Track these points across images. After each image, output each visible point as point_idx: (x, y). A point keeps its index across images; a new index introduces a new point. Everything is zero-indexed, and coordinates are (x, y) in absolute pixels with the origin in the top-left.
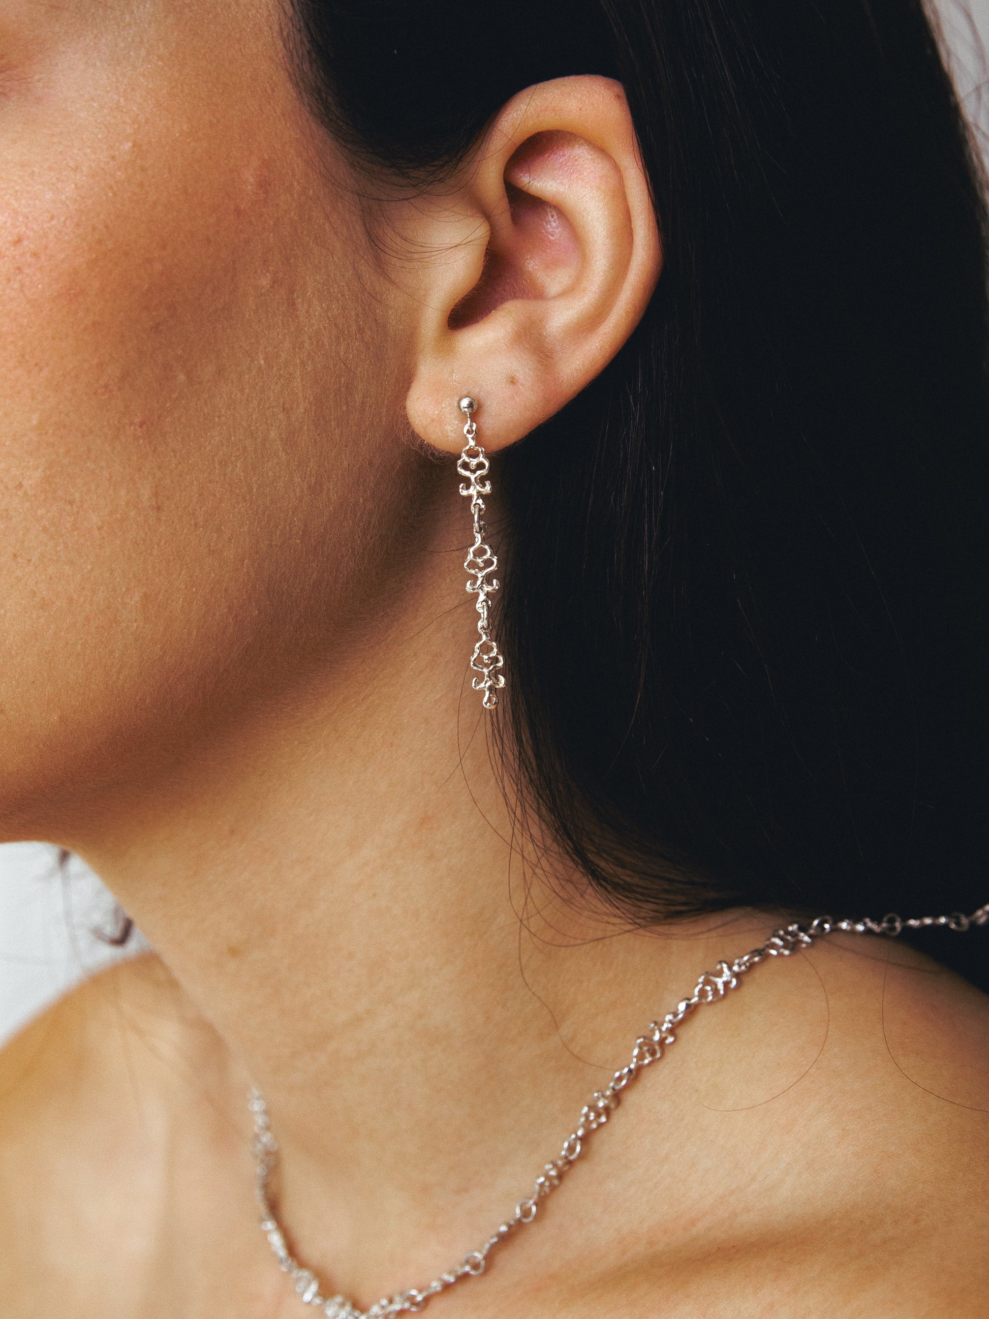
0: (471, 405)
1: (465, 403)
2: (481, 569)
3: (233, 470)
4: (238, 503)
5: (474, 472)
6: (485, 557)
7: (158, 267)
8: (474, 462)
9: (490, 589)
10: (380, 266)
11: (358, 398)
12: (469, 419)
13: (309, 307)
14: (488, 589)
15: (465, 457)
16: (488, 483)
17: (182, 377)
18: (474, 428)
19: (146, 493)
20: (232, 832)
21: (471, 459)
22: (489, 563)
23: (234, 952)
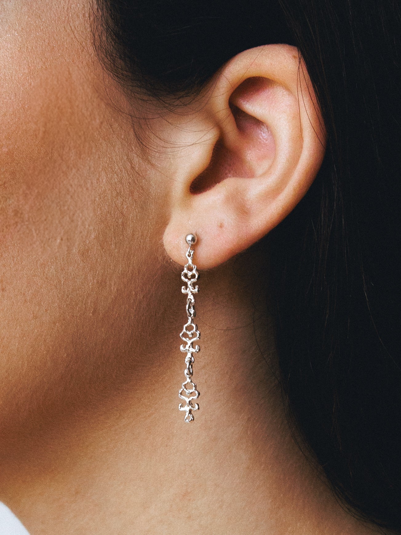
0: (193, 239)
1: (189, 238)
2: (190, 339)
3: (49, 270)
4: (51, 289)
5: (189, 279)
6: (192, 332)
8: (190, 274)
9: (194, 351)
12: (190, 248)
13: (99, 177)
14: (192, 350)
15: (185, 271)
16: (197, 287)
18: (192, 254)
21: (189, 272)
22: (194, 335)
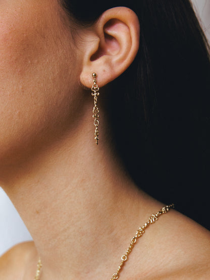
7: (25, 35)
10: (75, 44)
11: (69, 73)
17: (29, 62)
19: (21, 87)
20: (38, 181)
23: (38, 212)
